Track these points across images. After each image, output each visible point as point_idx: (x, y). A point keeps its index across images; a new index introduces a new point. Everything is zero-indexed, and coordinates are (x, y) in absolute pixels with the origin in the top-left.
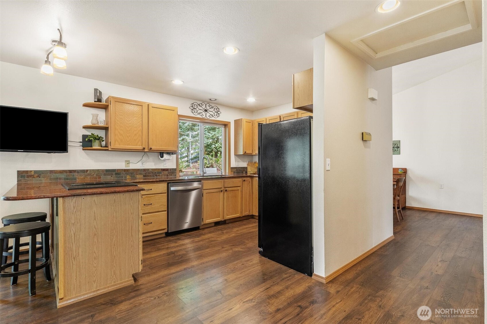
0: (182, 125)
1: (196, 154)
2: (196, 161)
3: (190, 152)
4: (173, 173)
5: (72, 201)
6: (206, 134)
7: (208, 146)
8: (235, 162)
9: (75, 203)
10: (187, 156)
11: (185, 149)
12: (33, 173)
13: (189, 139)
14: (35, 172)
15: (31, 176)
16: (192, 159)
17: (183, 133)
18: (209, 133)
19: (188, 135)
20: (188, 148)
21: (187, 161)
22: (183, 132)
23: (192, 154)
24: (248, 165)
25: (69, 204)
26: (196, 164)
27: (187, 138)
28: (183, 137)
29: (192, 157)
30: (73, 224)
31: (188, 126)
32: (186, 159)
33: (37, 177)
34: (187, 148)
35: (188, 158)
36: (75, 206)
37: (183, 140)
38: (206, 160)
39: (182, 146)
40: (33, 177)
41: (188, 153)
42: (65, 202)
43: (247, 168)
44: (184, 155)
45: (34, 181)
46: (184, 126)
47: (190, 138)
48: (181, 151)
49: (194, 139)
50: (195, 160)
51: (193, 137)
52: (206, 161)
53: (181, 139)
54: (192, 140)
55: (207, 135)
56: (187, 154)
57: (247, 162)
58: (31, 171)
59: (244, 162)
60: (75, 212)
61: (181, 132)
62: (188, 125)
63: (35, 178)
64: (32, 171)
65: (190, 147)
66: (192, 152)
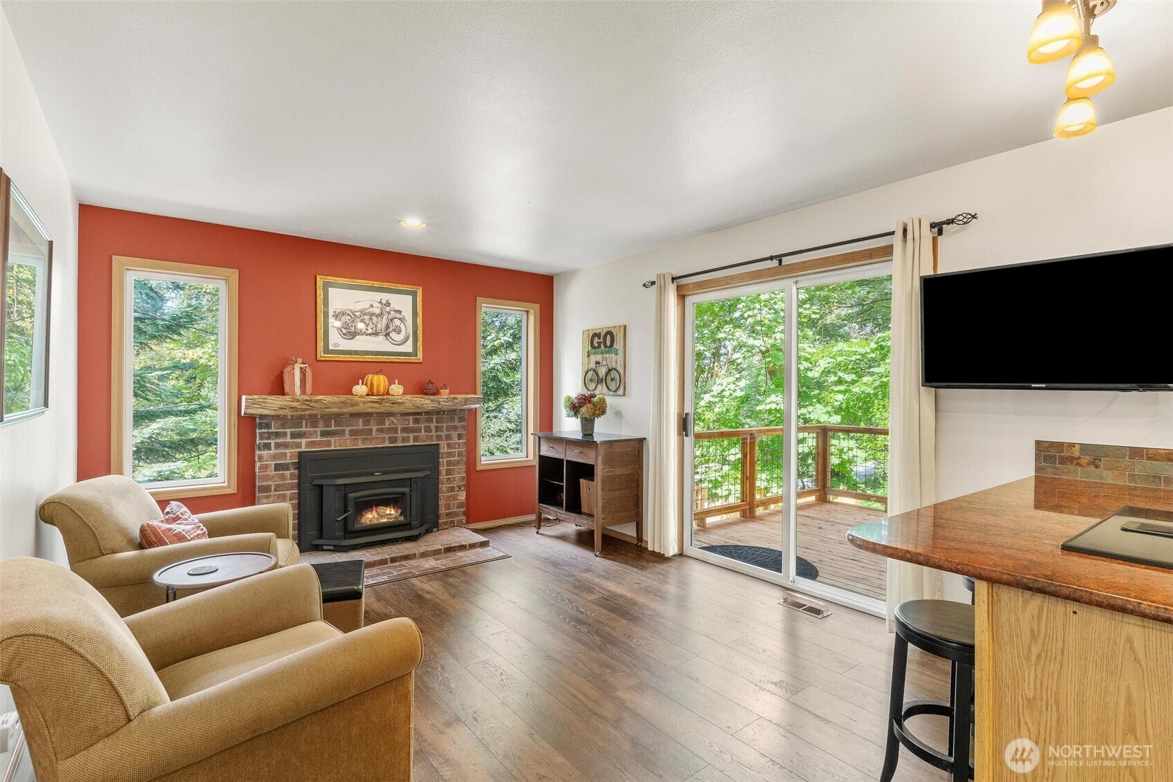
5: (1024, 608)
9: (1039, 619)
12: (1076, 452)
14: (1085, 448)
15: (1071, 460)
25: (1013, 617)
30: (1029, 701)
33: (1089, 464)
36: (1036, 629)
40: (1078, 464)
42: (999, 601)
45: (1078, 475)
58: (1072, 445)
60: (1039, 656)
63: (1082, 466)
64: (1074, 446)
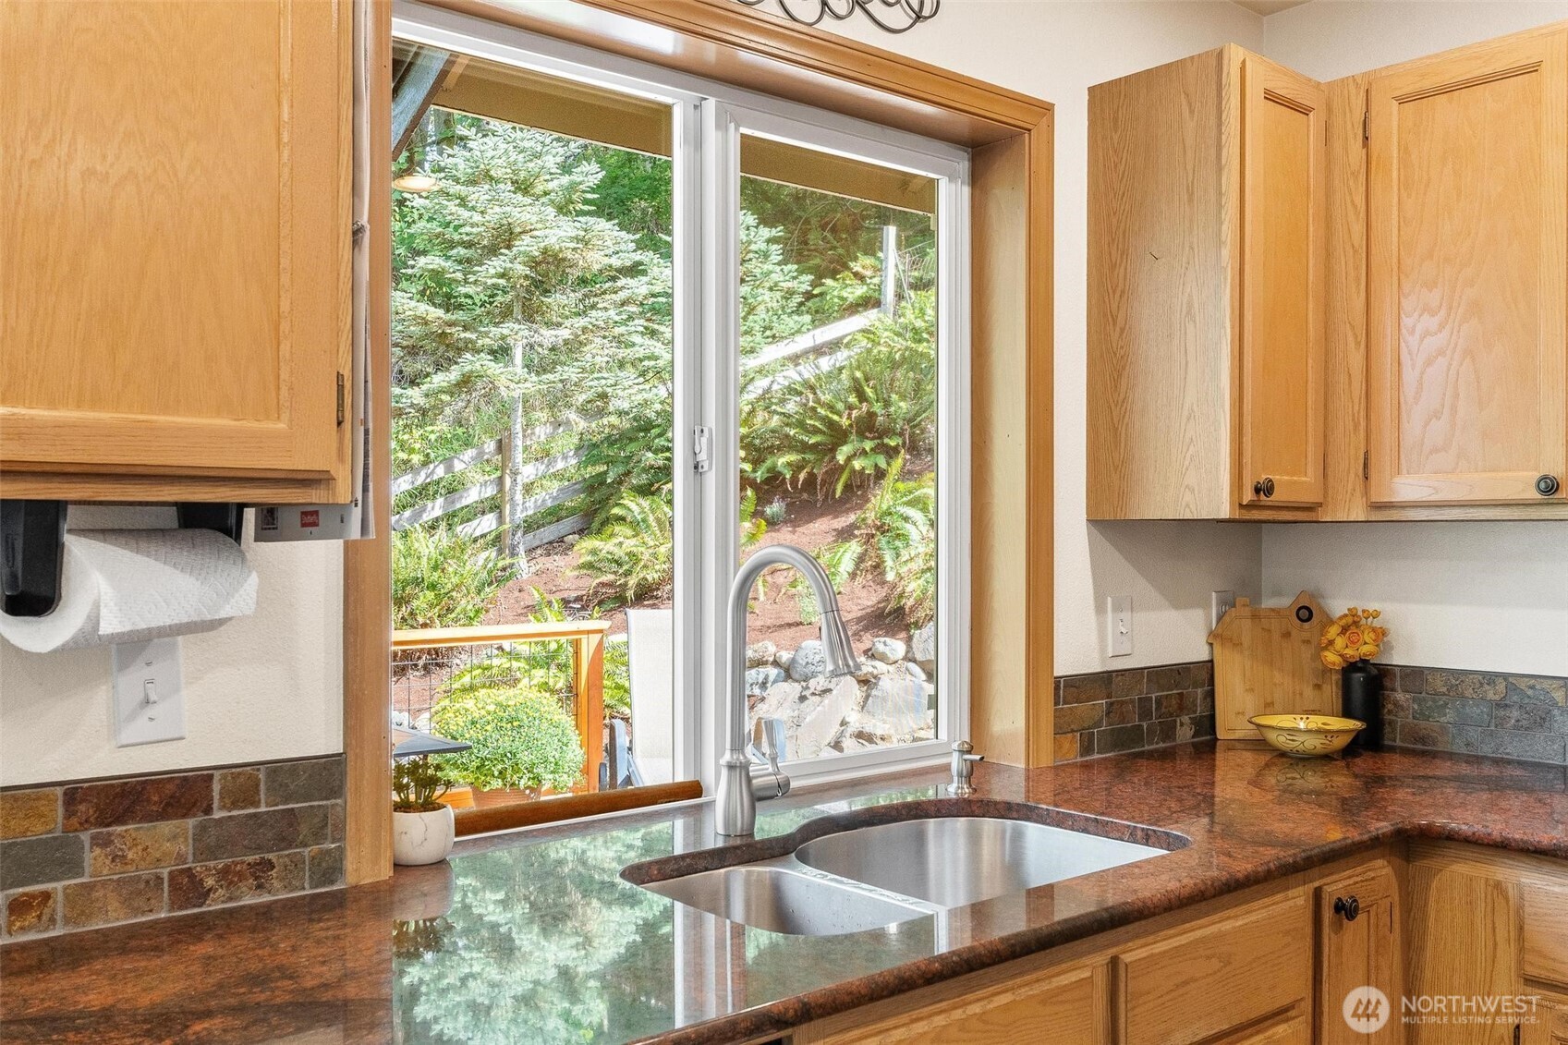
0: (459, 276)
1: (555, 486)
2: (561, 540)
3: (515, 473)
4: (286, 830)
6: (634, 345)
7: (640, 429)
8: (1100, 609)
10: (495, 506)
11: (481, 453)
13: (512, 380)
16: (530, 526)
17: (468, 335)
18: (653, 333)
19: (501, 352)
20: (500, 447)
21: (498, 540)
22: (466, 328)
23: (528, 489)
24: (1214, 637)
26: (558, 561)
27: (494, 368)
28: (469, 363)
29: (530, 512)
31: (502, 282)
32: (487, 523)
34: (490, 446)
35: (501, 520)
37: (465, 382)
38: (630, 532)
39: (460, 431)
41: (501, 480)
43: (1204, 674)
44: (472, 496)
46: (472, 278)
47: (519, 369)
48: (449, 469)
49: (550, 377)
50: (548, 533)
51: (538, 366)
52: (633, 542)
53: (454, 375)
54: (532, 384)
55: (640, 353)
56: (490, 491)
57: (1207, 606)
59: (1177, 604)
61: (451, 324)
62: (502, 276)
65: (519, 443)
66: (528, 472)
